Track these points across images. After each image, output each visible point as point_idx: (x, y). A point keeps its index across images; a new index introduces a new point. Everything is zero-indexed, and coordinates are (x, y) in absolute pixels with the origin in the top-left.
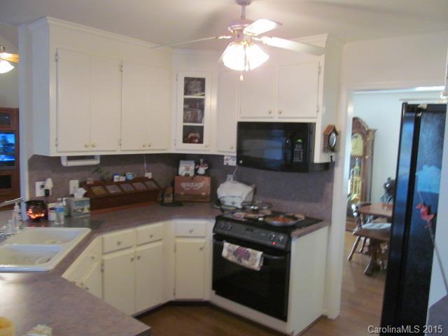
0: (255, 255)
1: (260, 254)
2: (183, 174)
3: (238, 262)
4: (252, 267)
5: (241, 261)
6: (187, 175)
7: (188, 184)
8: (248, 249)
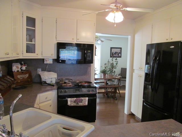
0: (85, 99)
1: (87, 98)
2: (16, 71)
3: (77, 105)
4: (85, 105)
5: (78, 104)
6: (18, 71)
7: (21, 76)
8: (81, 98)
